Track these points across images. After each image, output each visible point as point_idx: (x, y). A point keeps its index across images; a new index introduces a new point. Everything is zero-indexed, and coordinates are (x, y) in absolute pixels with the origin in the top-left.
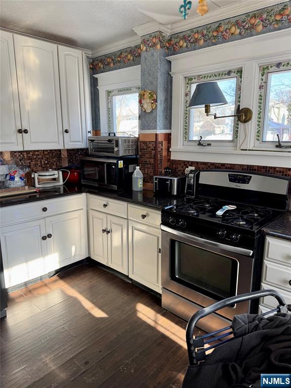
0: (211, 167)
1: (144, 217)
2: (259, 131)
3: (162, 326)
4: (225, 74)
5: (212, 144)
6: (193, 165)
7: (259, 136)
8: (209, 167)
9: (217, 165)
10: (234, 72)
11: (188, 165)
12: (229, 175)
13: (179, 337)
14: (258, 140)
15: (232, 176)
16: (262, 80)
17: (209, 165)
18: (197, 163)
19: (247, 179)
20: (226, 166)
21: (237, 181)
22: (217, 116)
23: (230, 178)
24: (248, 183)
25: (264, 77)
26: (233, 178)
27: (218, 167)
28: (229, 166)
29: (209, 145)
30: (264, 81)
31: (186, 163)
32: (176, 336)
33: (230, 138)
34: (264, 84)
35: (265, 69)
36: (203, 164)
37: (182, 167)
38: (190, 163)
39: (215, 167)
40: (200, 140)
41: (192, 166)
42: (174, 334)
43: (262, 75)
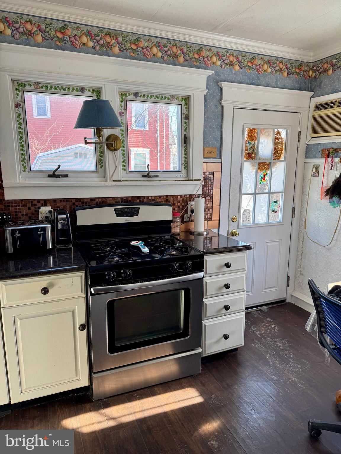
0: (77, 204)
1: (45, 291)
2: (125, 160)
3: (124, 416)
4: (77, 90)
5: (70, 174)
6: (49, 204)
7: (125, 166)
8: (74, 204)
9: (86, 201)
10: (89, 91)
11: (39, 205)
12: (115, 209)
13: (151, 409)
14: (124, 170)
15: (118, 211)
16: (122, 106)
17: (74, 201)
18: (55, 200)
19: (135, 211)
20: (97, 200)
21: (125, 215)
22: (88, 141)
23: (117, 212)
24: (137, 215)
25: (123, 104)
26: (120, 212)
27: (86, 203)
28: (100, 200)
29: (66, 176)
30: (123, 108)
31: (35, 202)
32: (147, 410)
33: (92, 167)
34: (123, 111)
35: (123, 95)
36: (64, 202)
37: (29, 209)
38: (42, 202)
39: (83, 203)
40: (56, 170)
41: (46, 205)
42: (143, 411)
43: (121, 101)
